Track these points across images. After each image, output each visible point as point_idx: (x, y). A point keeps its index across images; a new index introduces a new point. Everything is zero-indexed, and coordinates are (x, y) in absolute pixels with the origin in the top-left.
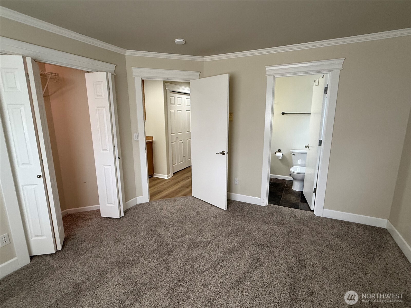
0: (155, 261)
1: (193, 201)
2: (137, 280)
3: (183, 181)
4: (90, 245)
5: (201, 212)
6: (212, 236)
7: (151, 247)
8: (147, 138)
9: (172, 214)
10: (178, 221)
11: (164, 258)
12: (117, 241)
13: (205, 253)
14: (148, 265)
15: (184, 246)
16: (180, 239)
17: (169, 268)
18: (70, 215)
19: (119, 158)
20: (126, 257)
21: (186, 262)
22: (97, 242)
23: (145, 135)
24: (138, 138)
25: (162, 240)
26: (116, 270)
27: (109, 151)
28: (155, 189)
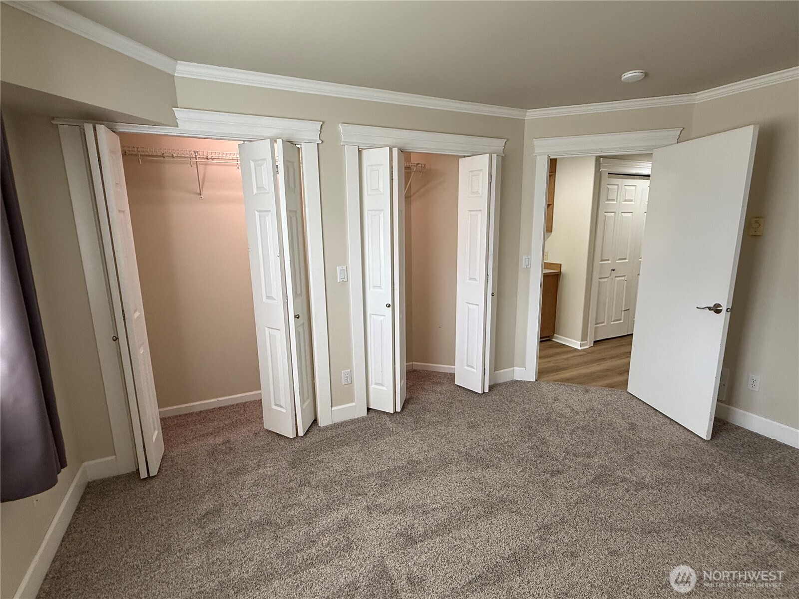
0: (527, 475)
1: (626, 402)
2: (491, 490)
3: (613, 360)
4: (434, 418)
5: (640, 426)
6: (654, 478)
7: (524, 453)
8: (546, 265)
9: (575, 413)
10: (583, 428)
11: (543, 477)
12: (472, 426)
13: (629, 500)
14: (514, 477)
15: (585, 472)
16: (580, 459)
17: (549, 496)
18: (416, 371)
19: (492, 295)
20: (482, 452)
21: (584, 500)
22: (444, 418)
23: (543, 259)
24: (530, 263)
25: (545, 449)
26: (464, 464)
27: (478, 282)
28: (551, 363)
